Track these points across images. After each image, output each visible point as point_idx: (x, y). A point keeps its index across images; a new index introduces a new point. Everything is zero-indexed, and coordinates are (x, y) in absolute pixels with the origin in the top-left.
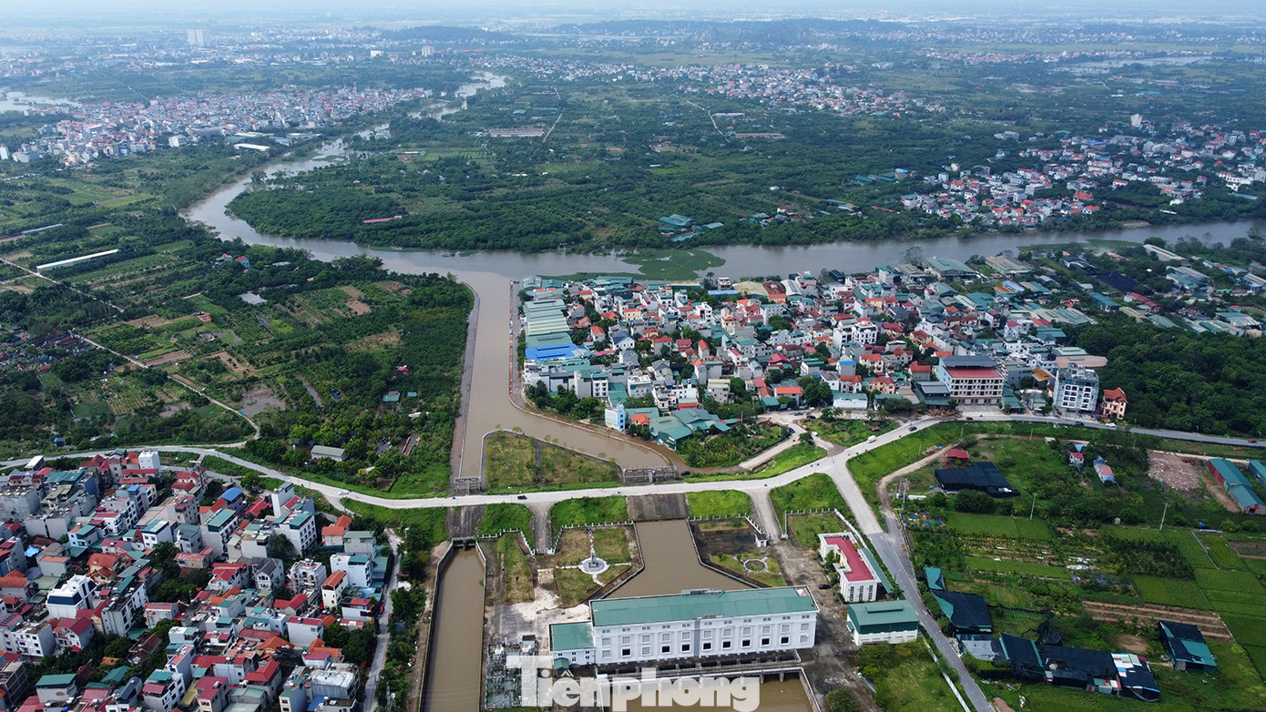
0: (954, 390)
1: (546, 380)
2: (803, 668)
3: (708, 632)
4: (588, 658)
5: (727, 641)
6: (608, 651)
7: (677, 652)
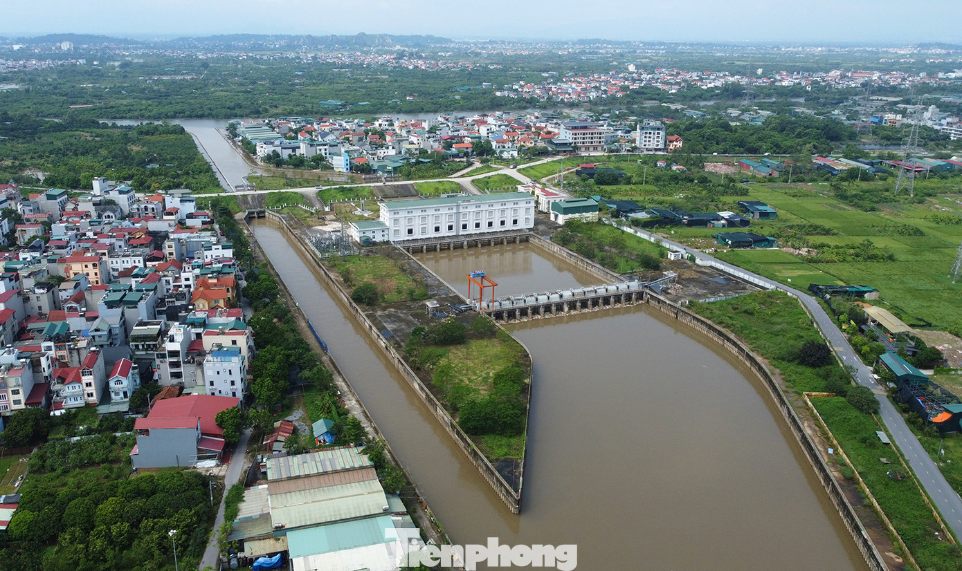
0: (574, 141)
1: (279, 149)
2: (532, 233)
3: (465, 214)
4: (383, 236)
5: (477, 222)
6: (398, 230)
7: (444, 232)
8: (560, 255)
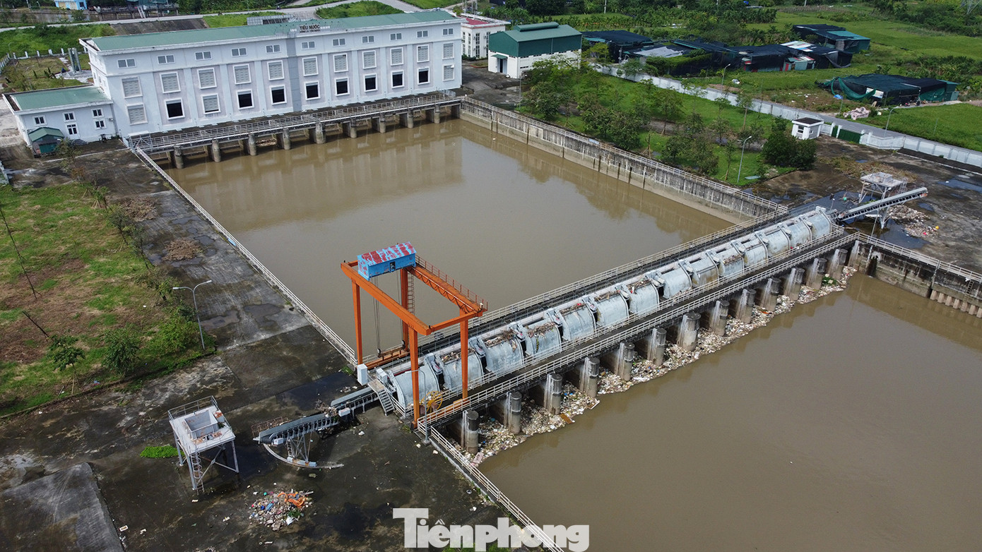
2: (463, 98)
3: (310, 62)
4: (100, 124)
5: (341, 78)
6: (140, 108)
7: (264, 107)
8: (546, 145)
